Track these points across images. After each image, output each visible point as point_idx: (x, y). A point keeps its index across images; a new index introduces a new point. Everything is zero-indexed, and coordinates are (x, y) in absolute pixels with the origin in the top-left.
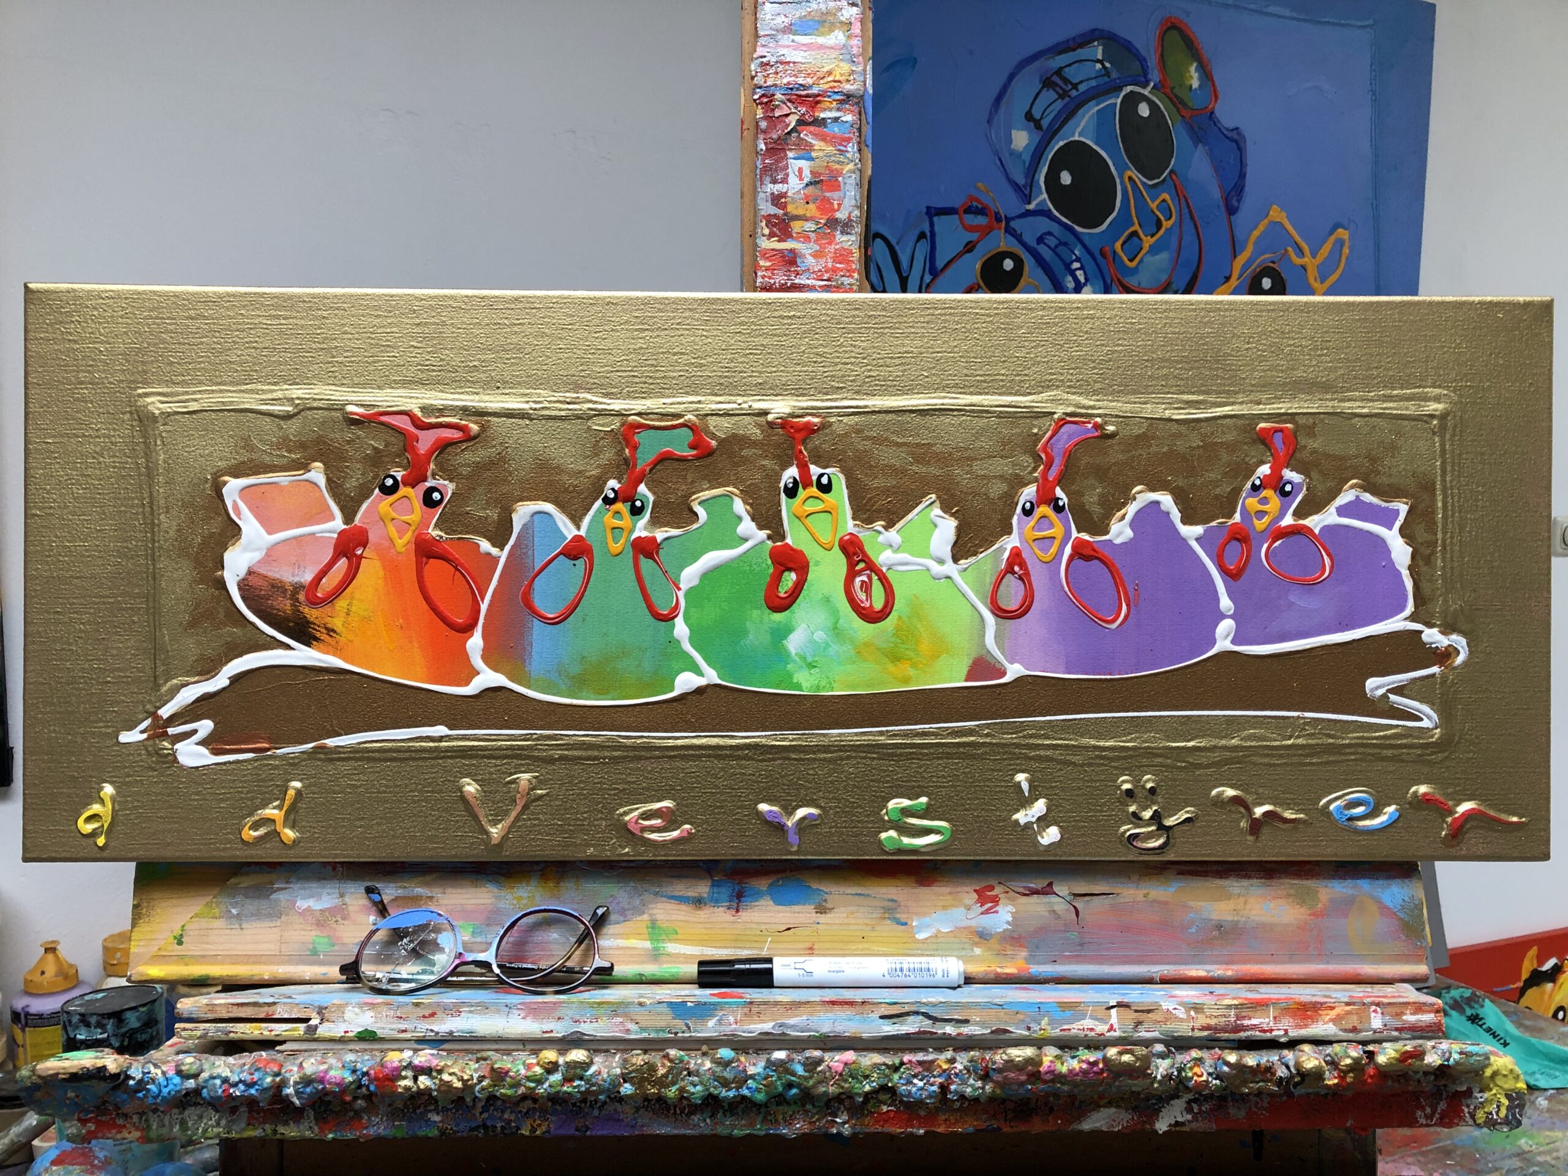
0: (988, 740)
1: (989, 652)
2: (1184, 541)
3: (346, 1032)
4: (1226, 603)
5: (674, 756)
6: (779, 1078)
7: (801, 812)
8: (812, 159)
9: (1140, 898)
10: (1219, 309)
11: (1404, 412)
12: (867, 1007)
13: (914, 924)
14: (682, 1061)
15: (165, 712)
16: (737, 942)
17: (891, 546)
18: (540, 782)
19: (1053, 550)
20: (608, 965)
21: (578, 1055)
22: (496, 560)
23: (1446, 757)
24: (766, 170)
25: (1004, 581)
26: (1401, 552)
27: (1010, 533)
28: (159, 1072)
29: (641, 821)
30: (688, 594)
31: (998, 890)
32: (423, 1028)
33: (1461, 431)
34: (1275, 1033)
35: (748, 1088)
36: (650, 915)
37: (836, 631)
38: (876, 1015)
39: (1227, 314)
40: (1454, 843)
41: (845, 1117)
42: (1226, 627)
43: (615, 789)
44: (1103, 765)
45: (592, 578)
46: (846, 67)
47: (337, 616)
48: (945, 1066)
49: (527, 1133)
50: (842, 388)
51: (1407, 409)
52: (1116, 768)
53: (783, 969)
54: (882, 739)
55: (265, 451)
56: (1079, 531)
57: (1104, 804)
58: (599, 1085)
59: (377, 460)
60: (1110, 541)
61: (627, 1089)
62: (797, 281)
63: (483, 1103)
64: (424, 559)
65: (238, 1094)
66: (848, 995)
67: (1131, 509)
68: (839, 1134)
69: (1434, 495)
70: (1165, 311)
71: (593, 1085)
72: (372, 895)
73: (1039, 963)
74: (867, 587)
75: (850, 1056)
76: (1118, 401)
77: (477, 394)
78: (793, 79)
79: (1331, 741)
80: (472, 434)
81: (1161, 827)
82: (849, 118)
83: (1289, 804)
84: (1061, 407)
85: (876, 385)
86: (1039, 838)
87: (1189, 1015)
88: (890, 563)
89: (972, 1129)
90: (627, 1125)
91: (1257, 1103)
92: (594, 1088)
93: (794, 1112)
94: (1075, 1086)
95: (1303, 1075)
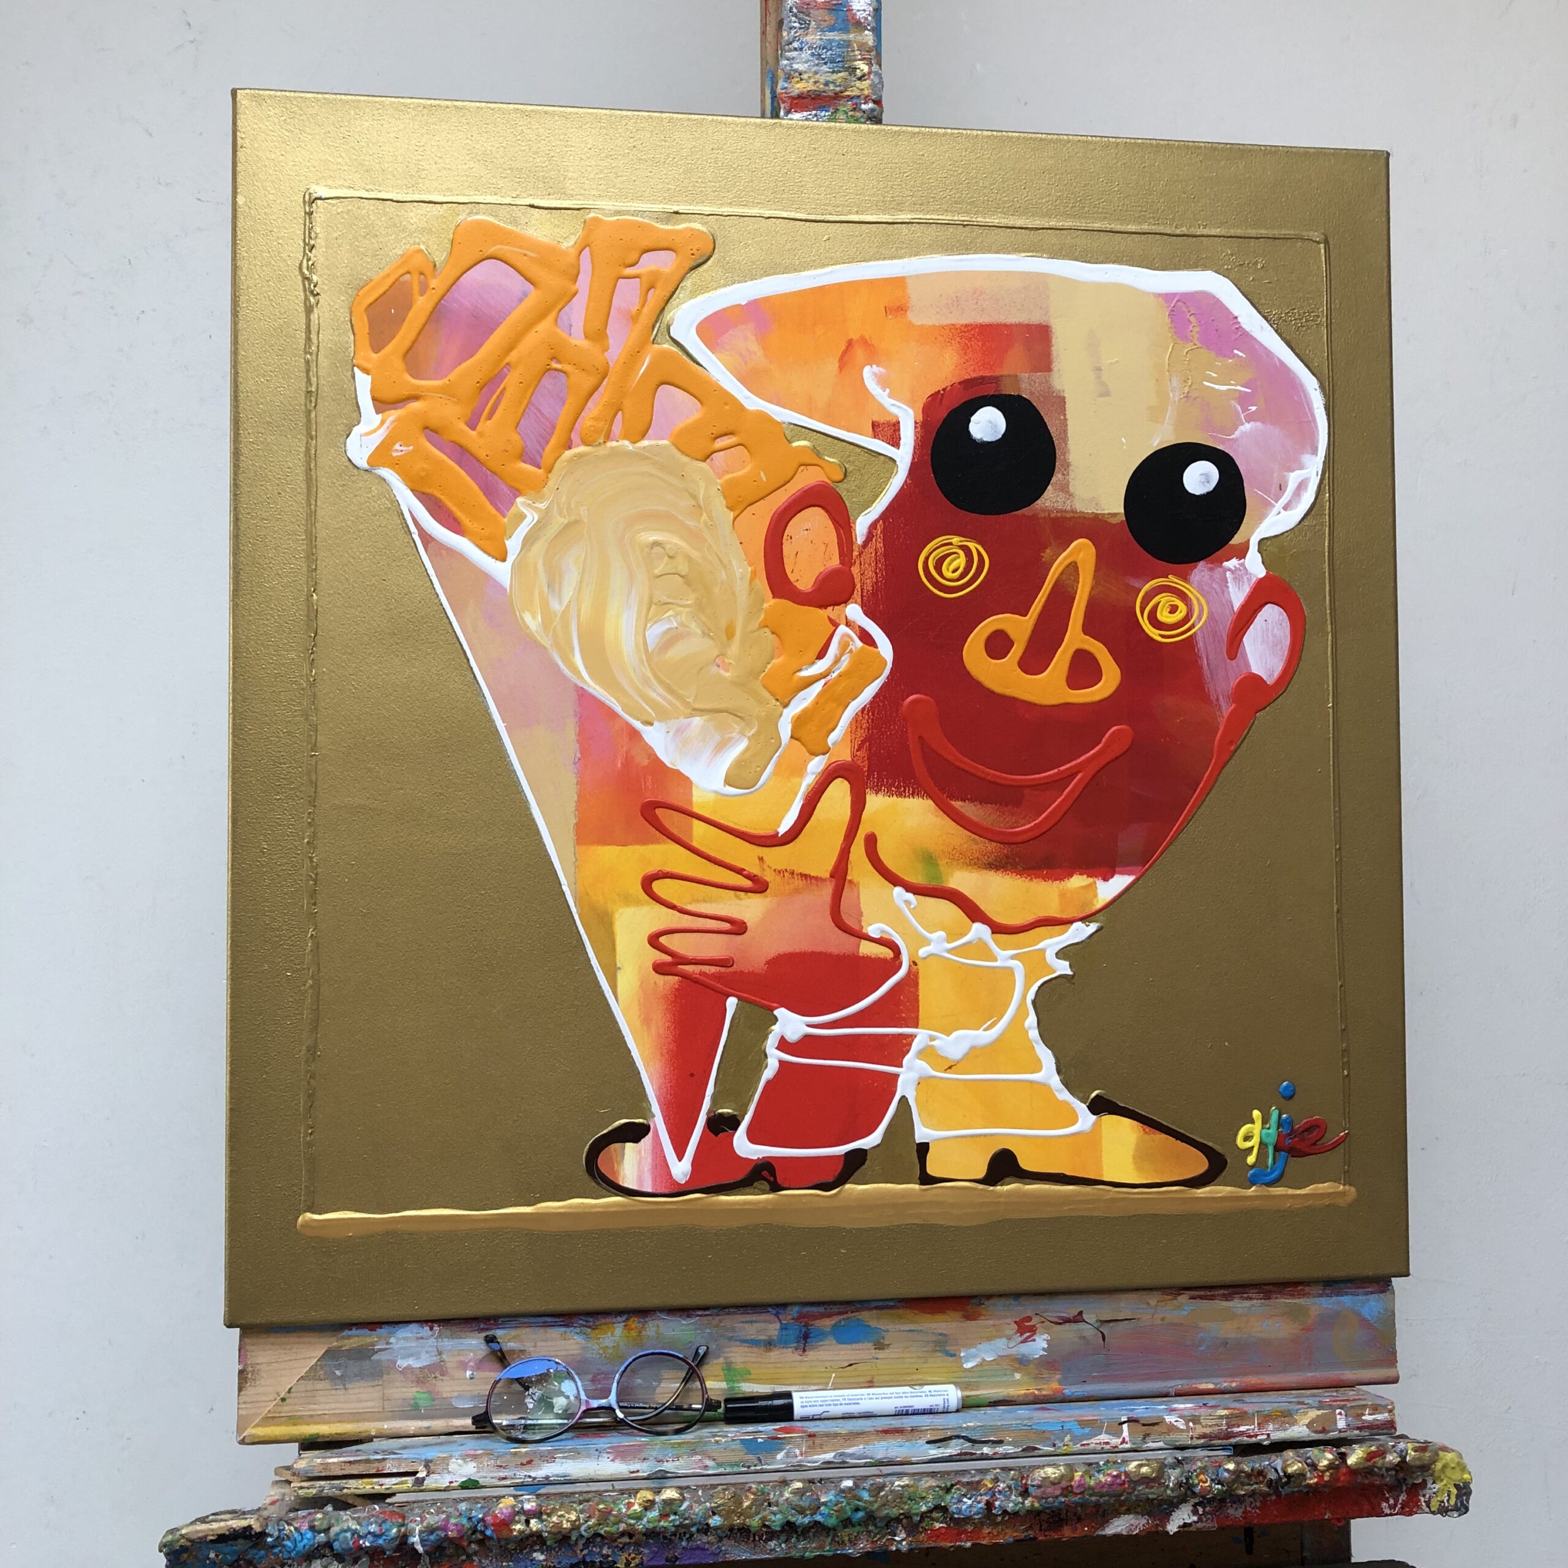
3: (451, 1482)
6: (848, 1504)
12: (915, 1433)
13: (962, 1354)
14: (763, 1493)
28: (292, 1528)
31: (1035, 1321)
32: (521, 1475)
34: (1259, 1438)
35: (821, 1514)
36: (727, 1358)
38: (923, 1441)
41: (903, 1535)
48: (990, 1486)
58: (692, 1519)
61: (715, 1521)
63: (585, 1541)
65: (367, 1544)
66: (896, 1422)
68: (898, 1550)
73: (1072, 1384)
87: (1188, 1426)
89: (1011, 1540)
90: (713, 1554)
91: (1251, 1503)
92: (687, 1522)
93: (858, 1533)
94: (1101, 1496)
95: (1289, 1476)
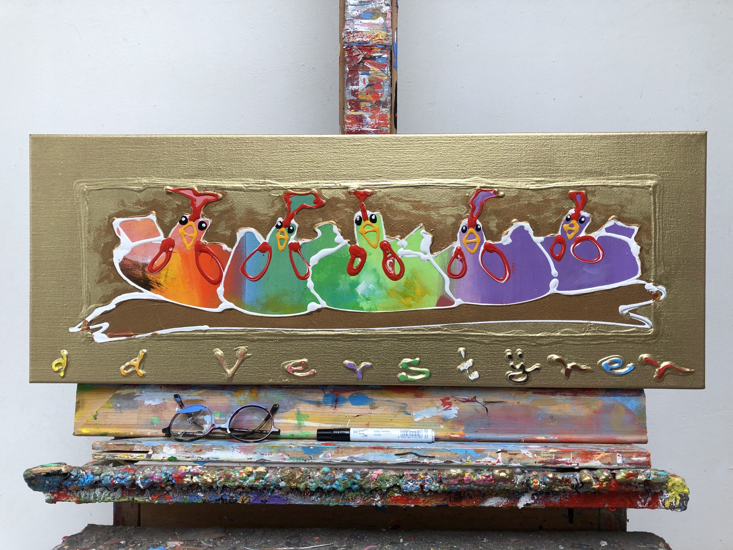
0: (446, 333)
1: (447, 293)
2: (535, 244)
3: (164, 457)
4: (554, 272)
5: (307, 339)
6: (349, 480)
7: (363, 365)
8: (369, 74)
9: (516, 404)
10: (551, 139)
11: (636, 185)
12: (390, 450)
13: (414, 414)
14: (306, 472)
15: (89, 319)
16: (335, 421)
17: (403, 246)
18: (249, 350)
19: (476, 247)
20: (277, 430)
21: (262, 469)
22: (230, 253)
23: (656, 342)
24: (349, 80)
25: (453, 261)
26: (635, 249)
27: (456, 240)
28: (84, 473)
29: (292, 368)
30: (313, 268)
31: (451, 400)
32: (197, 456)
33: (663, 193)
34: (573, 465)
35: (335, 485)
36: (297, 409)
37: (379, 284)
38: (393, 454)
39: (555, 141)
40: (660, 380)
41: (379, 498)
42: (554, 283)
43: (281, 353)
44: (498, 344)
45: (271, 261)
46: (384, 33)
47: (162, 278)
48: (422, 477)
49: (241, 503)
50: (381, 176)
51: (638, 183)
52: (504, 345)
53: (354, 433)
54: (400, 332)
55: (130, 206)
56: (487, 240)
57: (498, 362)
58: (270, 482)
59: (179, 209)
60: (501, 244)
61: (283, 484)
62: (363, 129)
63: (221, 489)
64: (199, 252)
65: (117, 483)
66: (382, 445)
67: (511, 230)
68: (376, 506)
69: (650, 222)
70: (526, 140)
71: (268, 482)
72: (177, 399)
73: (470, 432)
74: (392, 265)
75: (380, 471)
76: (505, 181)
77: (221, 180)
78: (361, 39)
79: (603, 334)
80: (219, 198)
81: (525, 372)
82: (385, 56)
83: (583, 362)
84: (479, 184)
85: (396, 175)
86: (469, 376)
87: (534, 456)
88: (402, 254)
89: (435, 505)
90: (284, 500)
91: (564, 496)
92: (268, 483)
93: (356, 495)
94: (480, 486)
95: (583, 483)
